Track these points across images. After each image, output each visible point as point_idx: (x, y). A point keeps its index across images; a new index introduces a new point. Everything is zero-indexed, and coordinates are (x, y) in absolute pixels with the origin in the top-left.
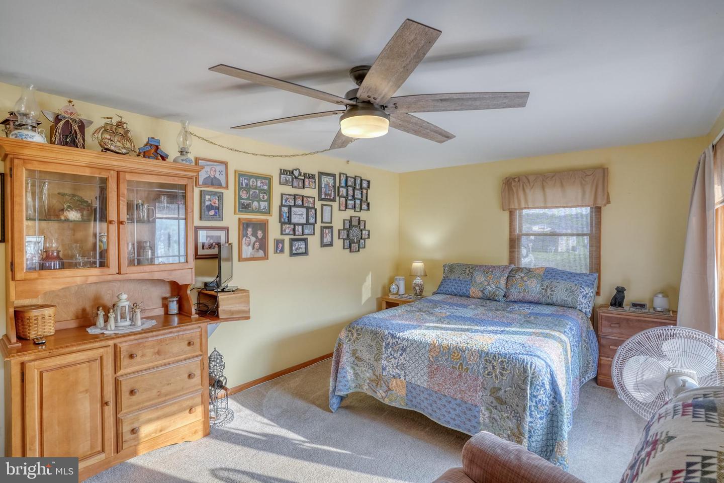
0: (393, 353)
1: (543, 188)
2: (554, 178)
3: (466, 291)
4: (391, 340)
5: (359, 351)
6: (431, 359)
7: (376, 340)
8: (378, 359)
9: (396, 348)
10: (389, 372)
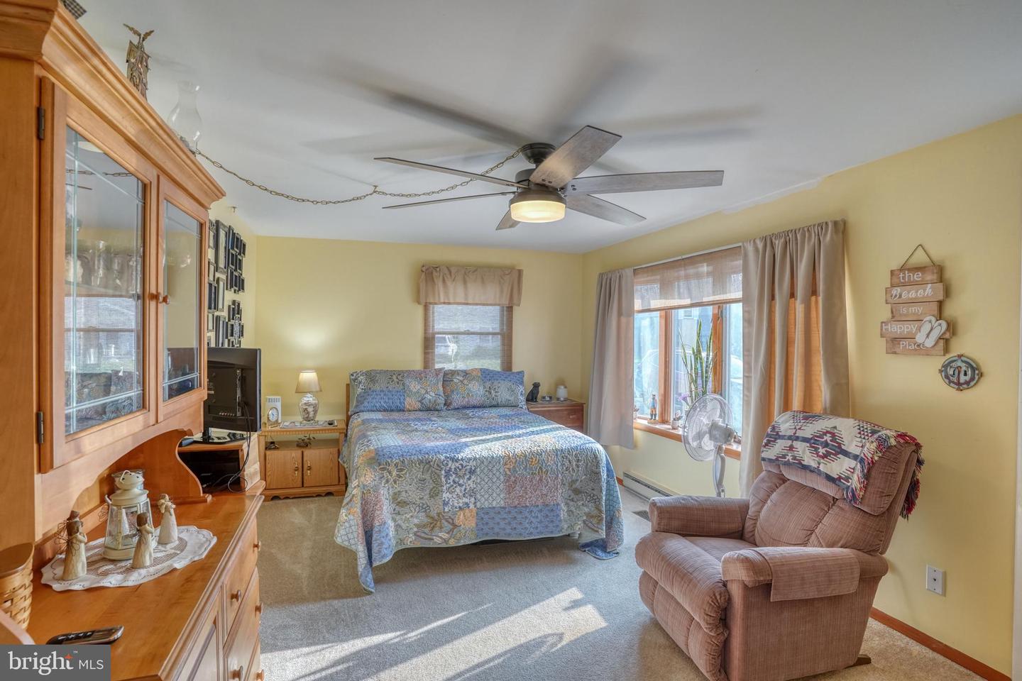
0: (457, 479)
1: (465, 282)
2: (475, 273)
3: (400, 403)
4: (452, 465)
5: (404, 492)
6: (508, 473)
7: (430, 471)
8: (435, 494)
9: (461, 473)
10: (453, 506)
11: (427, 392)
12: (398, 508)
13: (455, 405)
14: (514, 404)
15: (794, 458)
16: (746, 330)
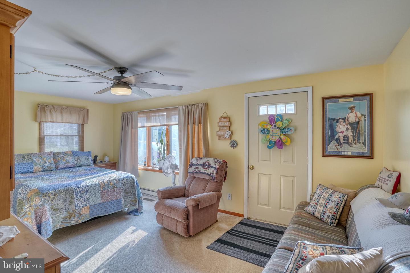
0: (81, 195)
3: (31, 169)
4: (78, 190)
5: (57, 205)
6: (102, 189)
7: (69, 193)
8: (71, 202)
9: (82, 192)
10: (79, 206)
11: (45, 163)
12: (53, 212)
13: (60, 167)
14: (89, 165)
15: (198, 170)
16: (180, 134)
